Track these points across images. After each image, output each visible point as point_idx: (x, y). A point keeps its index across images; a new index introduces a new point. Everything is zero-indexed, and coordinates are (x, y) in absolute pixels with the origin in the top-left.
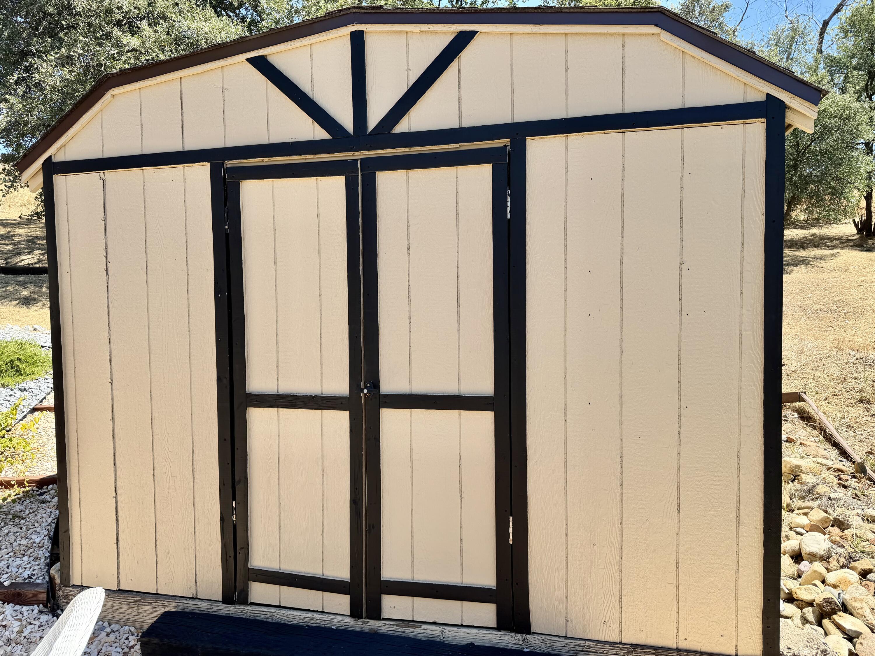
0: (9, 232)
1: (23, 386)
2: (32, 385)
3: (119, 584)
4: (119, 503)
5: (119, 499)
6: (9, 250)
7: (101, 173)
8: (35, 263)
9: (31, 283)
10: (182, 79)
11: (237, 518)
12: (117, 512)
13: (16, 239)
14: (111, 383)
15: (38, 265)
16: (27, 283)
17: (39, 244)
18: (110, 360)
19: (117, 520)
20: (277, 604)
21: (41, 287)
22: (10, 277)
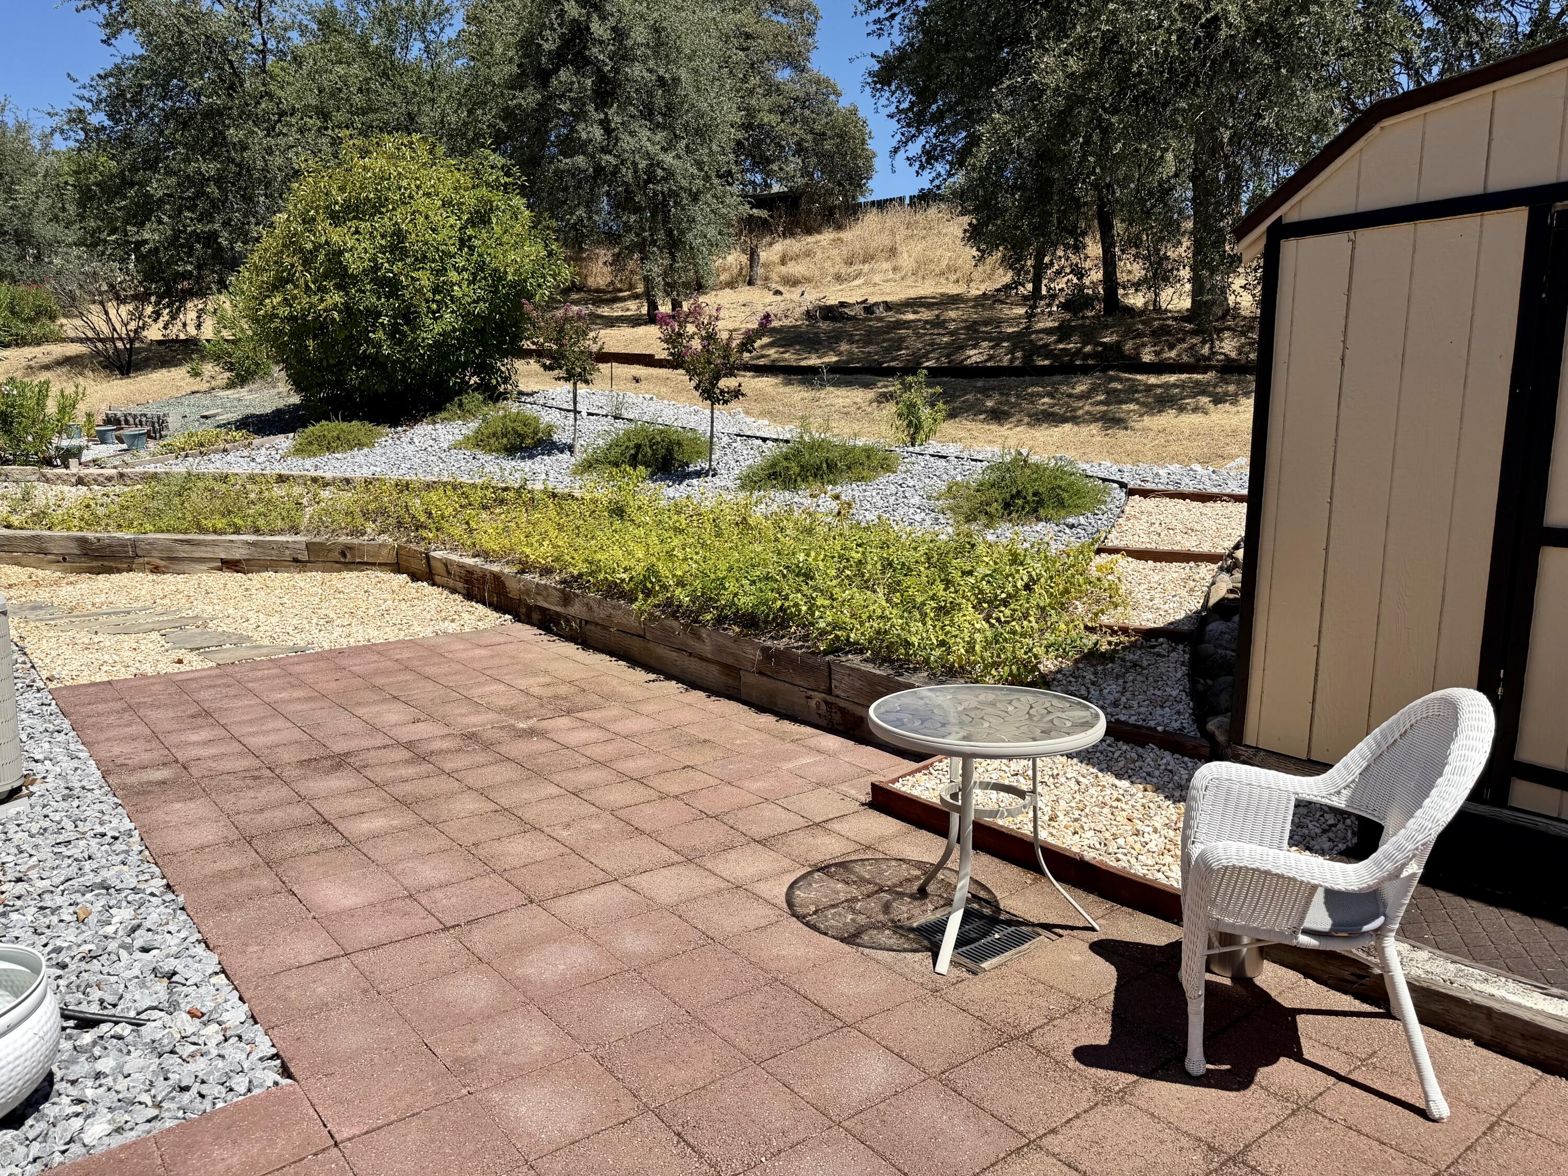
0: (938, 316)
1: (1071, 520)
2: (1082, 520)
3: (1309, 752)
4: (1322, 655)
5: (1322, 649)
6: (946, 343)
7: (1351, 233)
8: (986, 361)
9: (993, 389)
10: (1498, 95)
11: (1504, 692)
12: (1317, 664)
13: (952, 326)
14: (1330, 503)
15: (989, 364)
16: (988, 389)
17: (983, 332)
18: (1333, 474)
19: (1316, 675)
20: (1555, 815)
21: (1008, 395)
22: (963, 382)
